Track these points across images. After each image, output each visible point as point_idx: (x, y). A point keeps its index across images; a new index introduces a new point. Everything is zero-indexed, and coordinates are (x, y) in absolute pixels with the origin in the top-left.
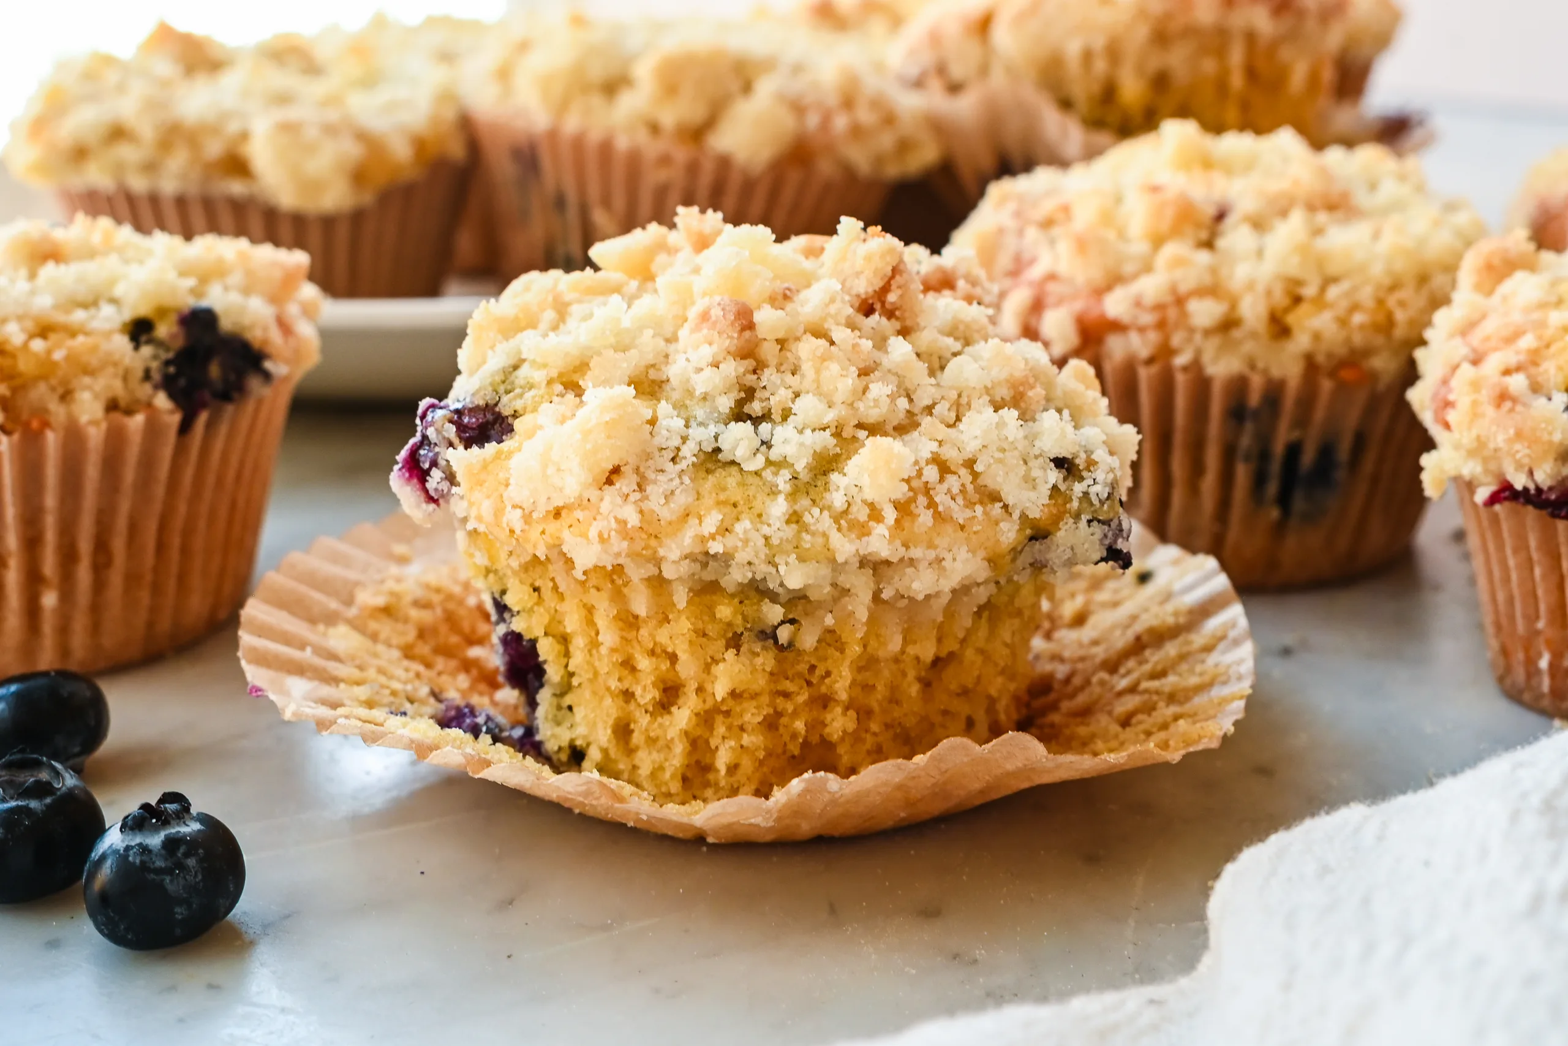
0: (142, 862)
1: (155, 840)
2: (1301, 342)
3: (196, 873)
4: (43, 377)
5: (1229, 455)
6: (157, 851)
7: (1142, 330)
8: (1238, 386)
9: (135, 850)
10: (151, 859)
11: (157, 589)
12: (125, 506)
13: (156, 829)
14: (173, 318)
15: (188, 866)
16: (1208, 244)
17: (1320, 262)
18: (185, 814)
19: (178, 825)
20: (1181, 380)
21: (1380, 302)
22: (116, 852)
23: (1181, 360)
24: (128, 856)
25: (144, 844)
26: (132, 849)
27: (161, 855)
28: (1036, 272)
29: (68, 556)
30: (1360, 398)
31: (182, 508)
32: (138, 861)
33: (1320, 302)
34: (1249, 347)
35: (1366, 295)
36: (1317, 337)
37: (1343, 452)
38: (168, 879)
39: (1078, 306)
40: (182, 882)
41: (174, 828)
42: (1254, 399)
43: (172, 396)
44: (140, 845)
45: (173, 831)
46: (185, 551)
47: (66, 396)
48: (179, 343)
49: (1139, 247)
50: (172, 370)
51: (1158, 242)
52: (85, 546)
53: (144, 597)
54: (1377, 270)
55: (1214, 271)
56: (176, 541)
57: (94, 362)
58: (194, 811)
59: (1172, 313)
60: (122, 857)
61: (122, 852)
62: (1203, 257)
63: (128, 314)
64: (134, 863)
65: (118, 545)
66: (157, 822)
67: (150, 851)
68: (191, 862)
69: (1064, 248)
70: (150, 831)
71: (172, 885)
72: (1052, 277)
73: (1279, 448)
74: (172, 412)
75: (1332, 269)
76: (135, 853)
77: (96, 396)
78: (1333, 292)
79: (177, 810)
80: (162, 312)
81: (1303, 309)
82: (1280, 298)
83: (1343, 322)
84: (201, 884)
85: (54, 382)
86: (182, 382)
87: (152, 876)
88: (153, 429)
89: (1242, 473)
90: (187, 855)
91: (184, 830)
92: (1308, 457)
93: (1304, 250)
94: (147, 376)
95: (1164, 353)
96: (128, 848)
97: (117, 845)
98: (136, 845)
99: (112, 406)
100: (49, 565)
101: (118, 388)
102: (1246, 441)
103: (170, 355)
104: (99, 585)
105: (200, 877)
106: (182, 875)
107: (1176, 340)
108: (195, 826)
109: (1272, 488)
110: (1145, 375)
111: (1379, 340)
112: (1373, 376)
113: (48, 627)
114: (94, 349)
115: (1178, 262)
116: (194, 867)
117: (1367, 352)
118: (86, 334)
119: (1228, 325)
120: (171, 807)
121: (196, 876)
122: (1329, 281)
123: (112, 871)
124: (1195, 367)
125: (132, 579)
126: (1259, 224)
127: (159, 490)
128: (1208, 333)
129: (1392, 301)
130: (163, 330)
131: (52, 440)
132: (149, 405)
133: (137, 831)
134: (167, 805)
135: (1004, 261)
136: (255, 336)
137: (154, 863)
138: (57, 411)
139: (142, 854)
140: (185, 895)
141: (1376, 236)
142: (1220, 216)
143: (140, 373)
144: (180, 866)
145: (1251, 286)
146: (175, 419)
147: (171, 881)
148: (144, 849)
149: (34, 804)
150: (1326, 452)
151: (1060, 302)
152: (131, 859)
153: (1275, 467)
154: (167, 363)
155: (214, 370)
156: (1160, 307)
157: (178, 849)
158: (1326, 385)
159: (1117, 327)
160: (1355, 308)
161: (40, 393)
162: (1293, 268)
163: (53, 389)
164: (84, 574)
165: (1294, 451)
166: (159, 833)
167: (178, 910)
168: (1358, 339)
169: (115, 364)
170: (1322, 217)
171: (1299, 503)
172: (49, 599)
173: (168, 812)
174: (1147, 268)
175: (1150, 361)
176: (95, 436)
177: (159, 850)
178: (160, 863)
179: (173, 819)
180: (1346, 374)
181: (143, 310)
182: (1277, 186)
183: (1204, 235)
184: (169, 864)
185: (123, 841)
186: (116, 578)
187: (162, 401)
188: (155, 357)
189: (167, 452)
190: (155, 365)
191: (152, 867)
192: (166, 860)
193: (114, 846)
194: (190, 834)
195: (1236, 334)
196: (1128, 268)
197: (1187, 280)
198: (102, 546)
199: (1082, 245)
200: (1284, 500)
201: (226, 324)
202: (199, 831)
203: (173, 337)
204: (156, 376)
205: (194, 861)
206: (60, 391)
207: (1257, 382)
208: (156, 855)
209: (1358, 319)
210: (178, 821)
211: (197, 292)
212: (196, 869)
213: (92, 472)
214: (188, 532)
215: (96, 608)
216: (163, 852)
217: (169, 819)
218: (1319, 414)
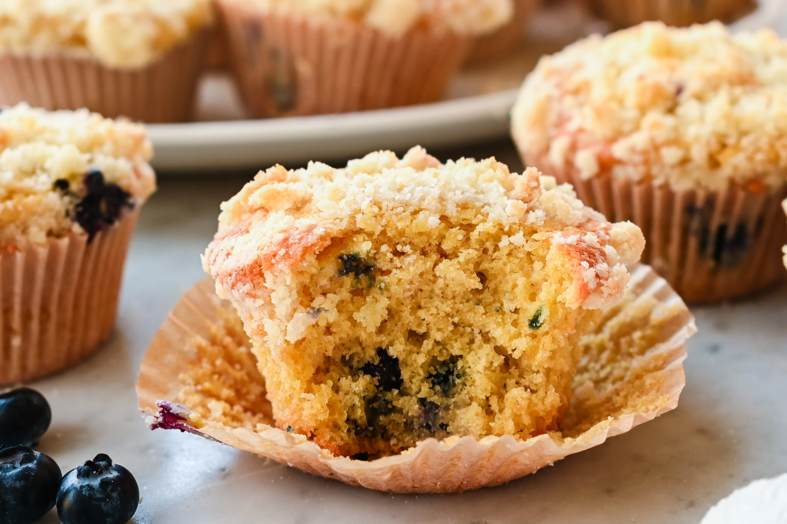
0: (89, 494)
1: (96, 483)
2: (726, 171)
3: (117, 500)
4: (12, 221)
5: (685, 231)
6: (97, 488)
7: (635, 165)
8: (690, 197)
9: (85, 488)
10: (94, 493)
11: (73, 330)
12: (57, 288)
13: (96, 477)
14: (80, 179)
15: (113, 497)
16: (671, 110)
17: (736, 123)
18: (109, 467)
19: (107, 473)
20: (658, 195)
21: (772, 146)
22: (76, 488)
23: (657, 182)
24: (82, 491)
25: (90, 485)
26: (84, 488)
27: (99, 491)
28: (572, 126)
29: (27, 316)
30: (760, 200)
31: (87, 284)
32: (87, 494)
33: (737, 148)
34: (696, 174)
35: (764, 143)
36: (736, 168)
37: (751, 227)
38: (103, 504)
39: (598, 149)
40: (110, 505)
41: (104, 475)
42: (700, 202)
43: (82, 225)
44: (88, 485)
45: (104, 477)
46: (89, 307)
47: (25, 231)
48: (84, 194)
49: (631, 113)
50: (80, 209)
51: (643, 110)
52: (36, 311)
53: (67, 335)
54: (770, 128)
55: (675, 129)
56: (83, 303)
57: (39, 210)
58: (113, 464)
59: (652, 156)
60: (79, 492)
61: (79, 489)
62: (669, 121)
63: (54, 178)
64: (86, 495)
65: (53, 309)
66: (96, 473)
67: (93, 489)
68: (115, 495)
69: (588, 111)
70: (93, 477)
71: (105, 507)
72: (581, 130)
73: (714, 226)
74: (82, 235)
75: (745, 126)
76: (86, 490)
77: (41, 229)
78: (746, 142)
79: (105, 465)
80: (74, 176)
81: (728, 152)
82: (714, 146)
83: (750, 159)
84: (120, 506)
85: (18, 223)
86: (86, 216)
87: (95, 502)
88: (73, 245)
89: (693, 243)
90: (113, 491)
91: (110, 476)
92: (731, 232)
93: (728, 117)
94: (67, 214)
95: (647, 179)
96: (82, 487)
97: (76, 485)
98: (86, 485)
99: (50, 233)
100: (16, 322)
101: (53, 224)
102: (695, 224)
103: (78, 201)
104: (43, 331)
105: (119, 502)
106: (110, 501)
107: (655, 170)
108: (115, 474)
109: (710, 249)
110: (637, 191)
111: (771, 168)
112: (767, 188)
113: (15, 356)
114: (39, 203)
115: (656, 125)
116: (116, 497)
117: (765, 174)
118: (34, 193)
119: (685, 161)
120: (102, 463)
121: (117, 502)
122: (743, 134)
123: (74, 499)
124: (666, 187)
125: (60, 325)
126: (700, 98)
127: (75, 277)
128: (673, 167)
129: (779, 145)
130: (75, 186)
131: (19, 257)
132: (69, 231)
133: (86, 478)
134: (100, 462)
135: (552, 118)
136: (123, 183)
137: (96, 495)
138: (21, 239)
139: (89, 490)
140: (112, 512)
141: (769, 104)
142: (679, 91)
143: (63, 213)
144: (110, 497)
145: (697, 139)
146: (85, 238)
147: (105, 505)
148: (90, 487)
149: (30, 465)
150: (741, 229)
151: (587, 146)
152: (84, 493)
153: (712, 238)
154: (78, 206)
155: (103, 207)
156: (645, 153)
157: (108, 488)
158: (741, 195)
159: (619, 162)
160: (758, 150)
161: (11, 230)
162: (722, 127)
163: (18, 227)
164: (35, 326)
165: (722, 229)
166: (97, 479)
167: (108, 519)
168: (759, 168)
169: (51, 210)
170: (738, 91)
171: (726, 256)
172: (16, 342)
173: (101, 467)
174: (637, 128)
175: (640, 182)
176: (43, 253)
177: (98, 488)
178: (99, 496)
179: (104, 470)
180: (753, 188)
181: (63, 175)
182: (712, 69)
183: (669, 104)
184: (103, 496)
185: (79, 483)
186: (52, 327)
187: (77, 228)
188: (71, 203)
189: (79, 256)
190: (71, 207)
191: (95, 497)
192: (102, 493)
193: (74, 485)
194: (113, 479)
195: (690, 166)
196: (627, 127)
197: (661, 136)
198: (44, 310)
199: (599, 113)
200: (717, 256)
201: (108, 178)
202: (117, 476)
203: (81, 190)
204: (72, 214)
205: (116, 494)
206: (21, 228)
207: (701, 195)
208: (97, 491)
209: (760, 157)
210: (106, 471)
211: (90, 161)
212: (117, 498)
213: (40, 272)
214: (90, 297)
215: (41, 344)
216: (100, 489)
217: (102, 471)
218: (738, 208)
